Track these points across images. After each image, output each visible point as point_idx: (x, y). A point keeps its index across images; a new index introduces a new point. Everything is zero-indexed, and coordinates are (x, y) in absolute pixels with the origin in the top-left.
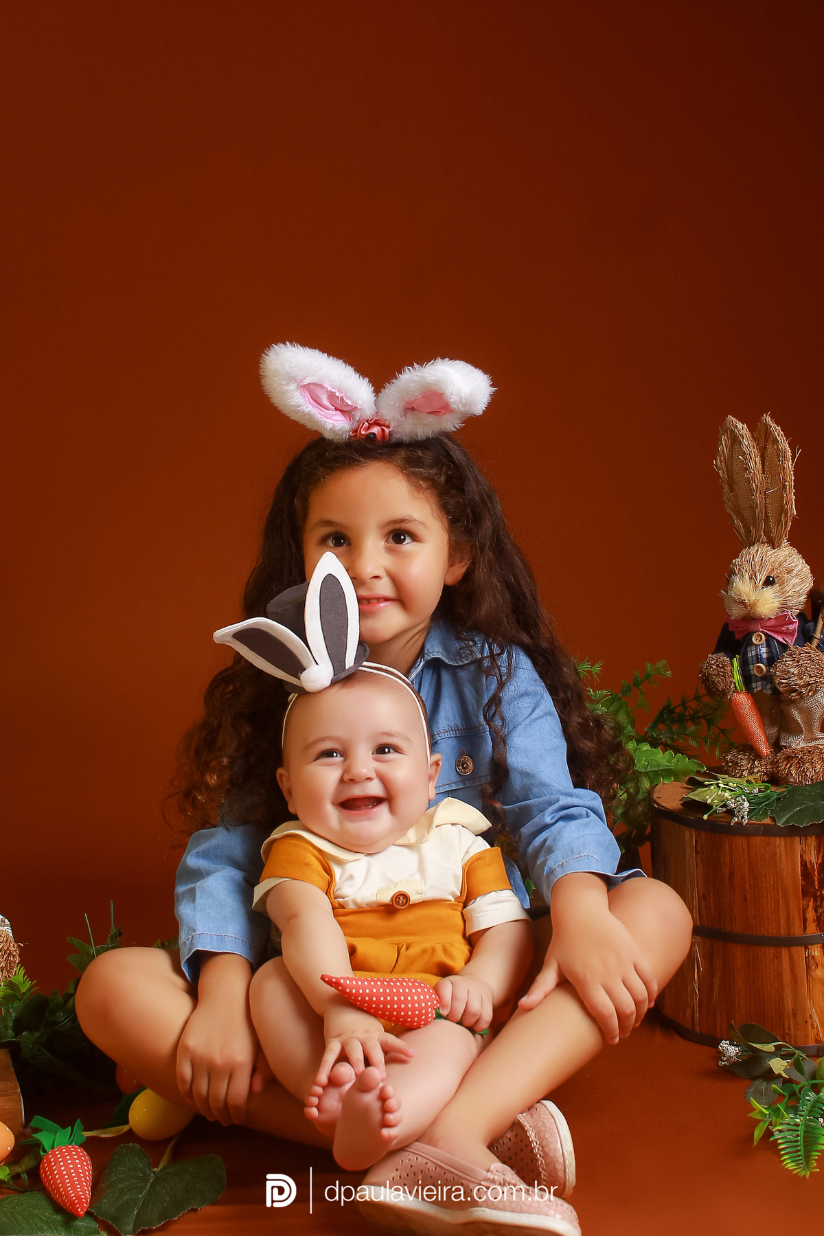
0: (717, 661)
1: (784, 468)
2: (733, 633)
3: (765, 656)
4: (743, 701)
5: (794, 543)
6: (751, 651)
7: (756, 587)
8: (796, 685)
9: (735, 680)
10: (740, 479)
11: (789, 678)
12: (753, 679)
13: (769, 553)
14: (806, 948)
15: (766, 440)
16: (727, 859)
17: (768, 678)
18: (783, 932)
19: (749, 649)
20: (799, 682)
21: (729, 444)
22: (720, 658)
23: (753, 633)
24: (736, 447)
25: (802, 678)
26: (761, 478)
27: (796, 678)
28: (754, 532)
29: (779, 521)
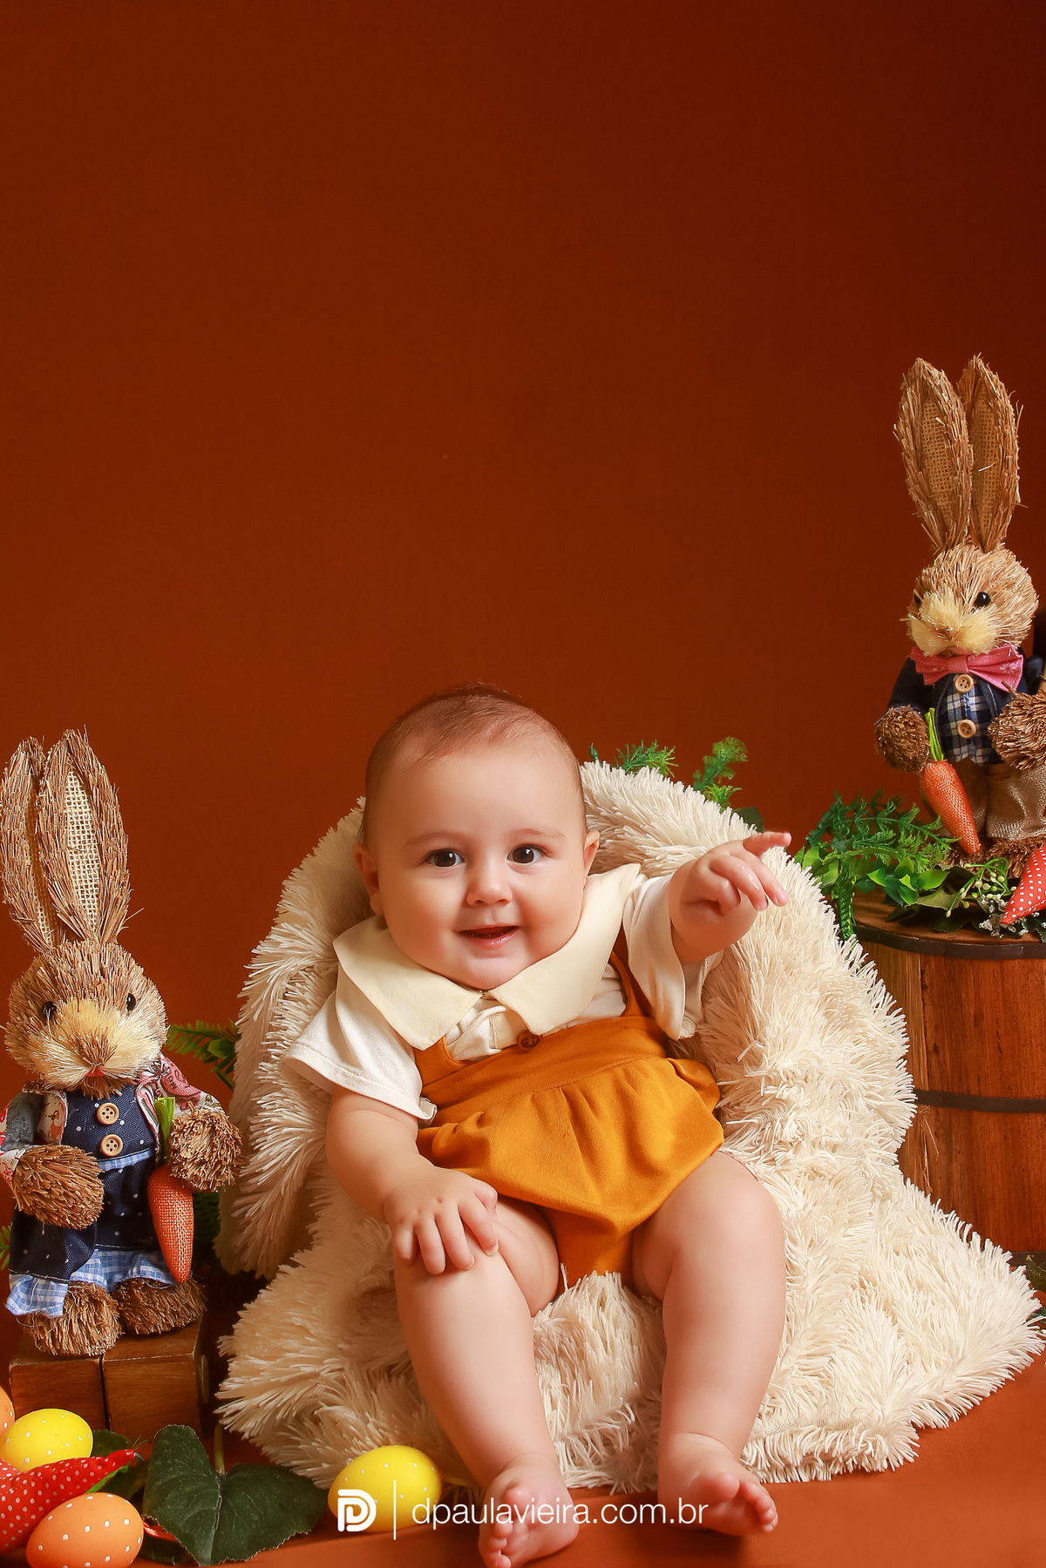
0: (904, 717)
1: (1005, 436)
2: (921, 676)
3: (974, 708)
4: (942, 776)
5: (1010, 545)
6: (953, 701)
7: (964, 609)
8: (1027, 749)
9: (931, 745)
10: (934, 451)
11: (1017, 740)
12: (955, 741)
13: (980, 559)
15: (975, 399)
16: (972, 995)
17: (984, 740)
19: (949, 699)
20: (1032, 745)
21: (918, 400)
22: (907, 713)
23: (954, 675)
24: (929, 405)
25: (1036, 740)
26: (968, 449)
27: (1027, 739)
28: (953, 528)
29: (995, 512)
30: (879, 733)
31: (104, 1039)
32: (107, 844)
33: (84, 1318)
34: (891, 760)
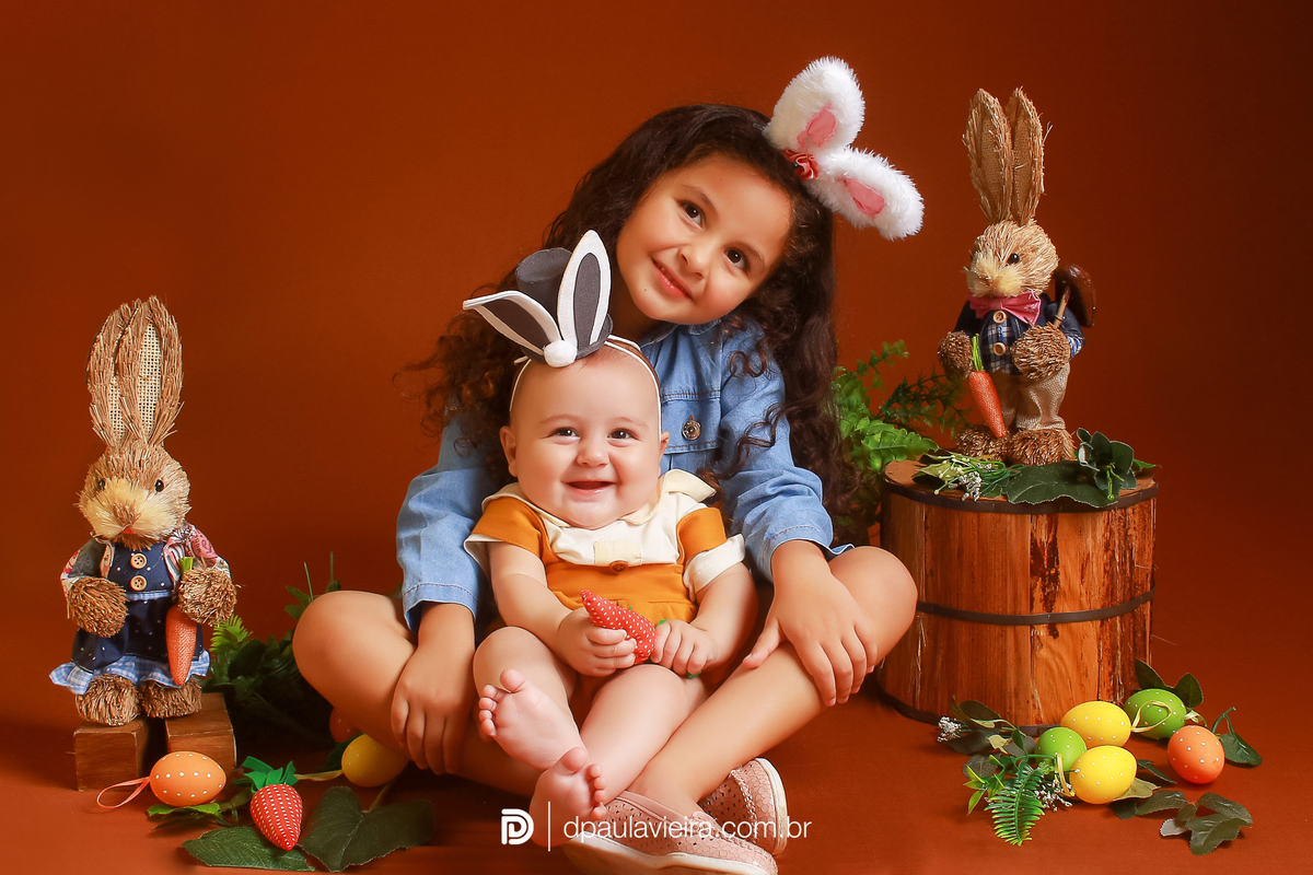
0: (956, 339)
1: (1034, 142)
2: (974, 312)
3: (1005, 335)
4: (981, 380)
5: (1040, 221)
6: (991, 330)
7: (1000, 264)
8: (1035, 364)
9: (974, 359)
10: (989, 154)
11: (1028, 357)
12: (992, 358)
13: (1014, 231)
14: (1032, 627)
15: (1017, 116)
16: (957, 536)
17: (1007, 358)
18: (1009, 611)
19: (989, 328)
20: (1038, 361)
21: (979, 118)
22: (960, 336)
23: (993, 311)
24: (985, 121)
25: (1041, 358)
26: (1010, 152)
27: (1035, 357)
28: (999, 209)
29: (1027, 198)
31: (132, 507)
32: (166, 378)
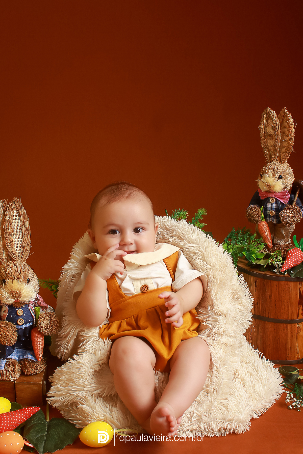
0: (255, 208)
1: (291, 131)
2: (260, 197)
3: (275, 208)
4: (264, 226)
6: (269, 205)
7: (275, 179)
8: (290, 221)
9: (262, 217)
10: (270, 134)
11: (287, 218)
12: (268, 216)
13: (280, 166)
14: (297, 324)
15: (283, 120)
16: (269, 290)
17: (277, 217)
18: (289, 318)
19: (268, 204)
21: (267, 119)
22: (256, 207)
23: (270, 198)
24: (270, 121)
25: (292, 218)
26: (280, 134)
27: (290, 218)
28: (273, 156)
29: (286, 153)
30: (247, 212)
31: (20, 292)
32: (25, 233)
33: (10, 370)
34: (250, 220)
